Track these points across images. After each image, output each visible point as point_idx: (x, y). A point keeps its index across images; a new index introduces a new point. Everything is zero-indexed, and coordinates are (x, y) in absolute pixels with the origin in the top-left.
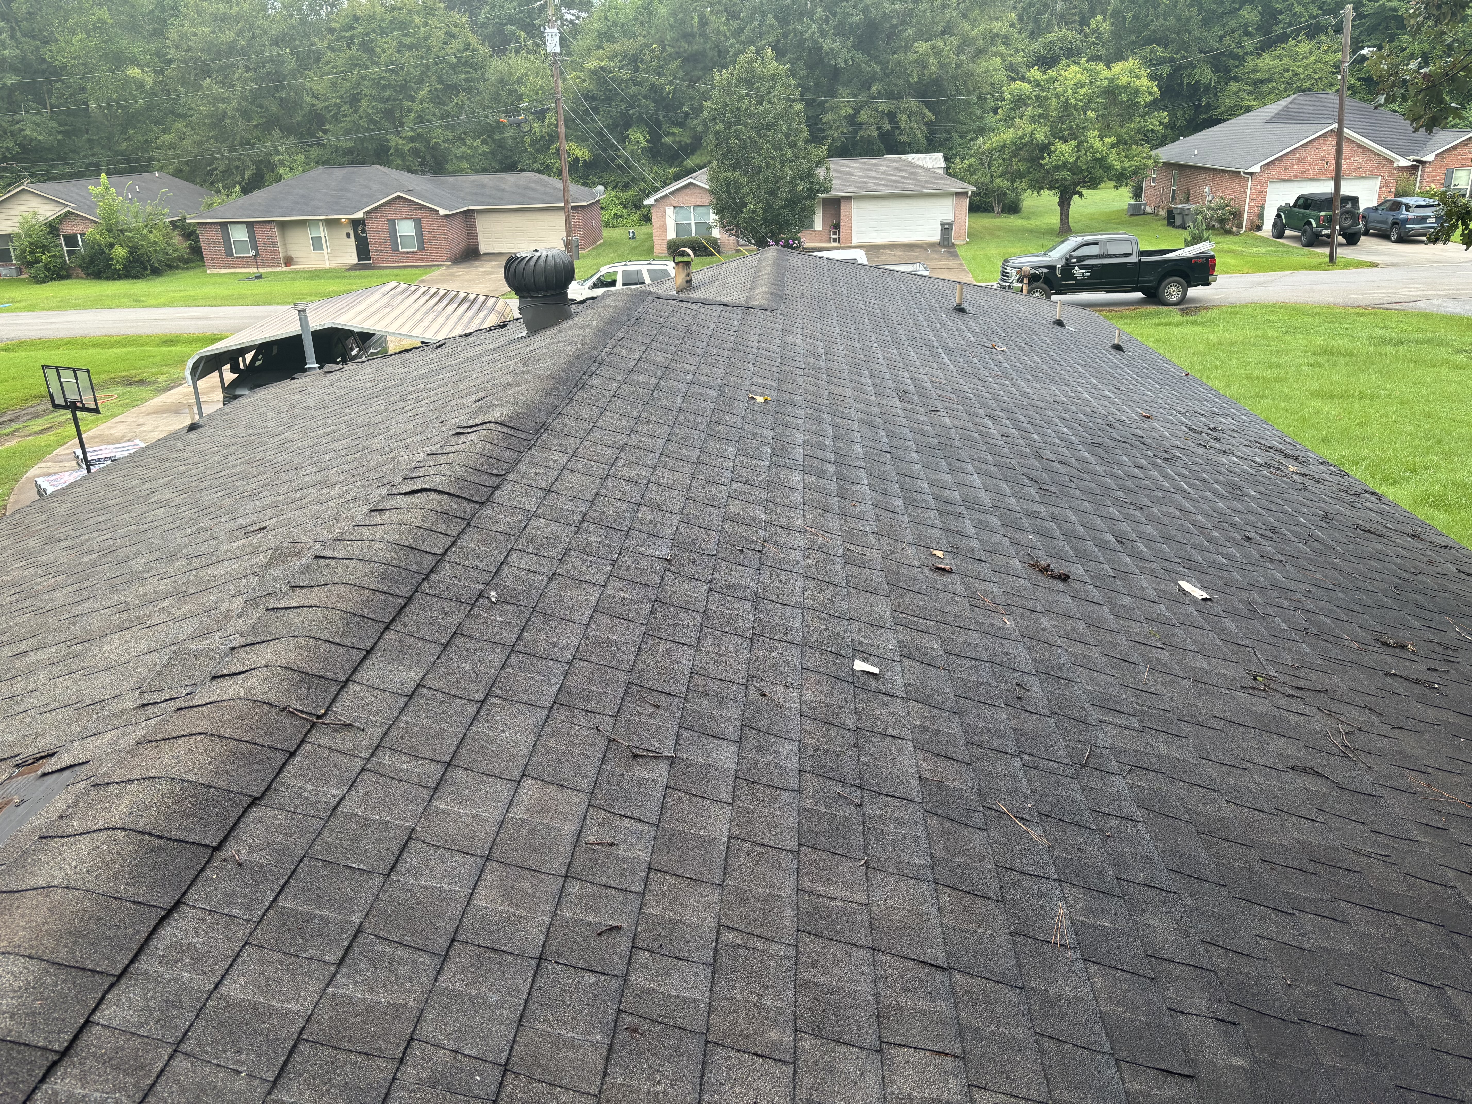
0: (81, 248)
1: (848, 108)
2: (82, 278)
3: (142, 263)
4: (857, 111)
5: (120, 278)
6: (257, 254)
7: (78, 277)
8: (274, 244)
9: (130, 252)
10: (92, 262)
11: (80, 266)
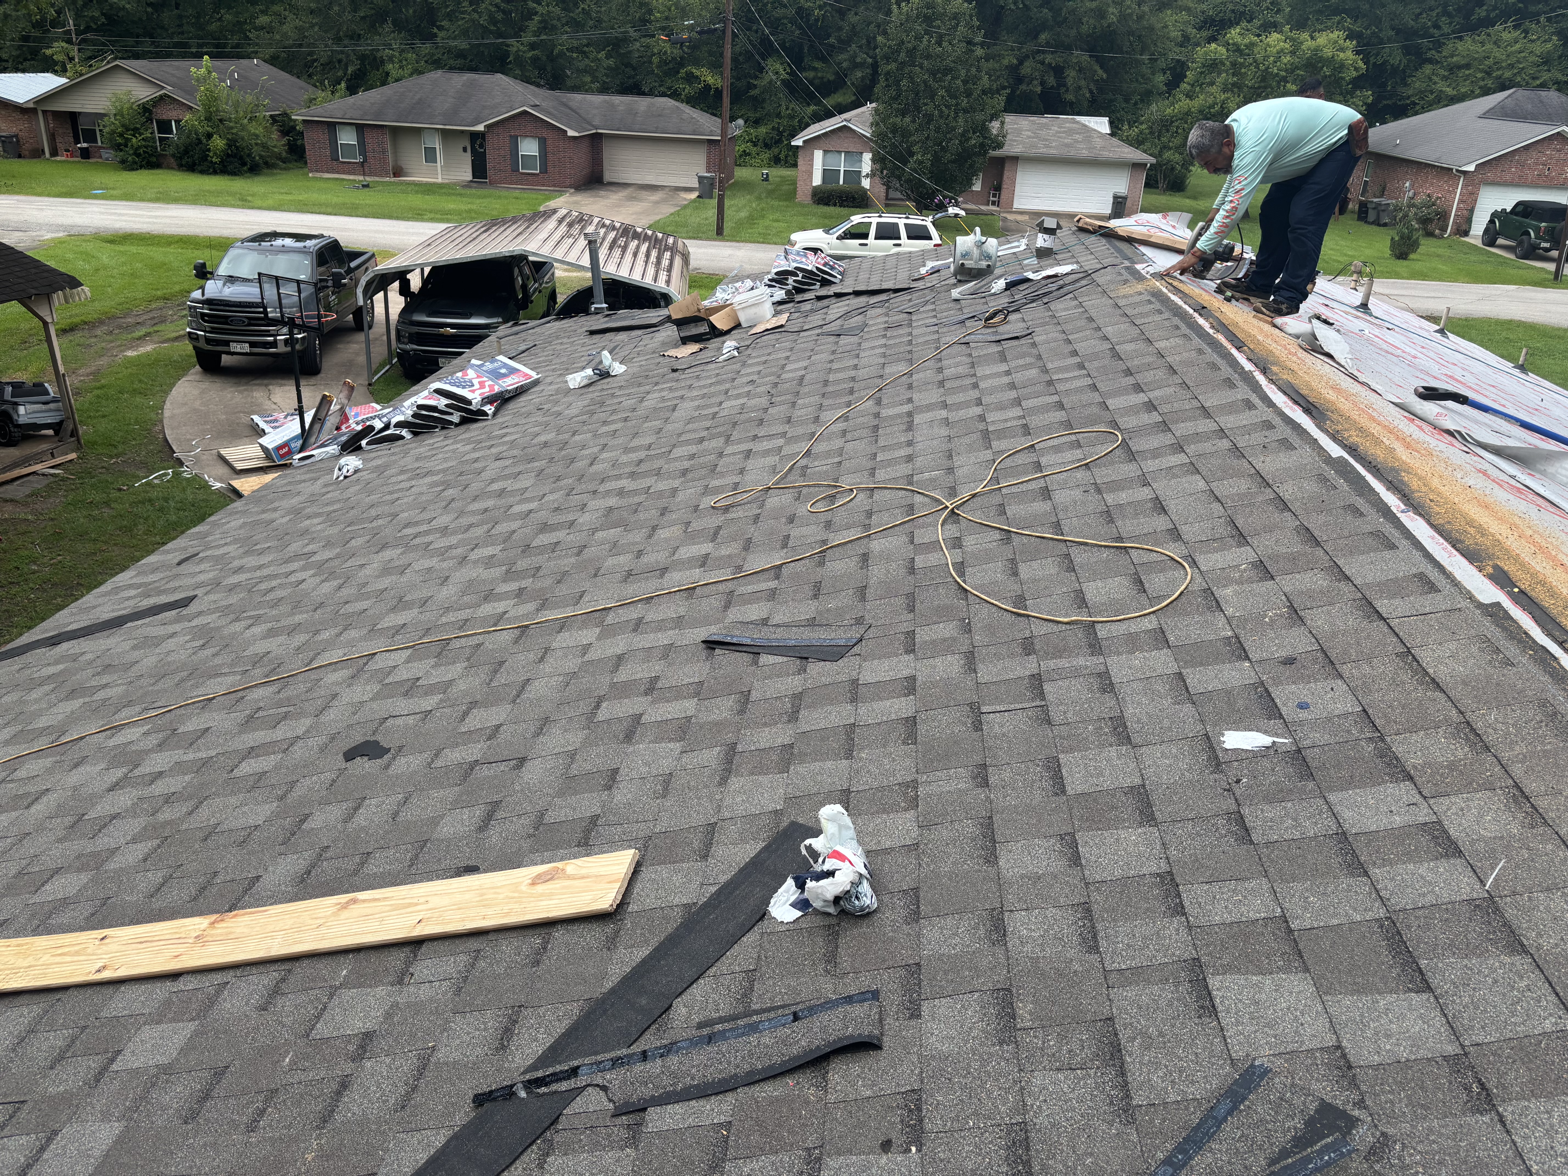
0: (174, 135)
1: (1011, 58)
2: (172, 168)
3: (241, 158)
4: (1021, 63)
5: (215, 173)
6: (365, 161)
7: (169, 168)
8: (384, 152)
9: (229, 145)
10: (186, 152)
11: (173, 156)
